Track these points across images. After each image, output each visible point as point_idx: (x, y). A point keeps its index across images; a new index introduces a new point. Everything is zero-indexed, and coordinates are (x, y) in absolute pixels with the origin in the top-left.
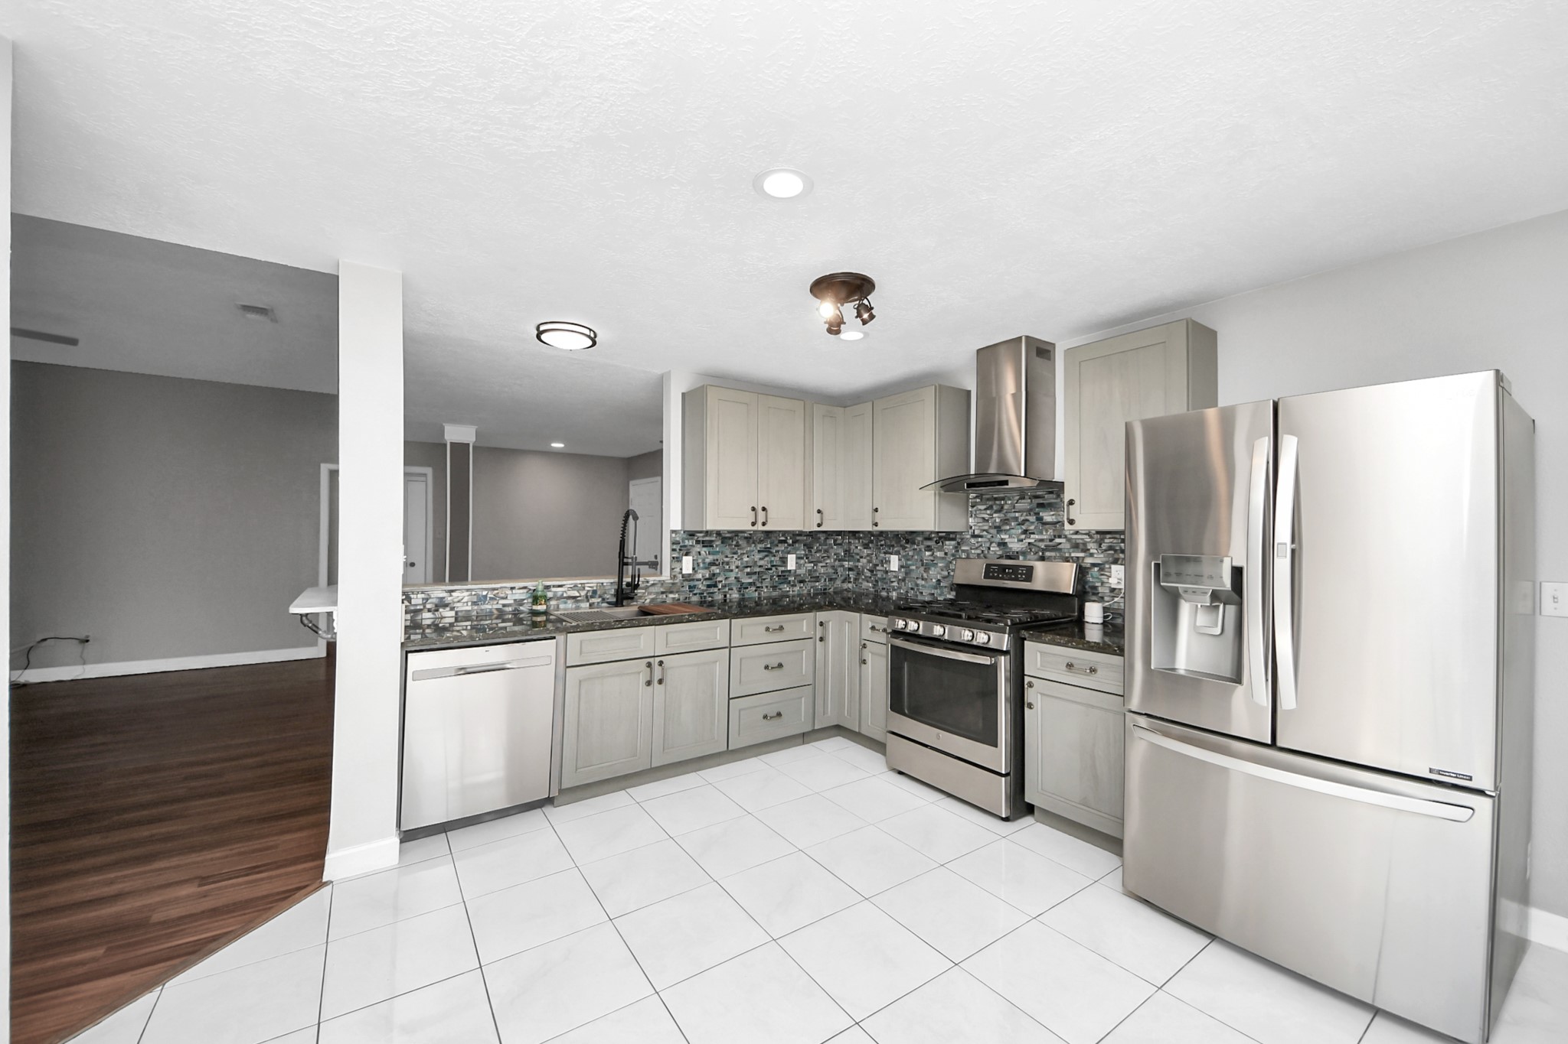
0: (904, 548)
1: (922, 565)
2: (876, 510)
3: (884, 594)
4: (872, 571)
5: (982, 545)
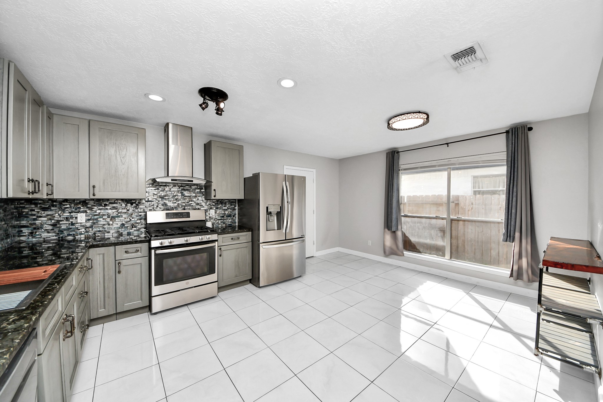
0: (91, 209)
1: (108, 217)
2: (94, 187)
3: (70, 238)
4: (54, 225)
5: (153, 205)
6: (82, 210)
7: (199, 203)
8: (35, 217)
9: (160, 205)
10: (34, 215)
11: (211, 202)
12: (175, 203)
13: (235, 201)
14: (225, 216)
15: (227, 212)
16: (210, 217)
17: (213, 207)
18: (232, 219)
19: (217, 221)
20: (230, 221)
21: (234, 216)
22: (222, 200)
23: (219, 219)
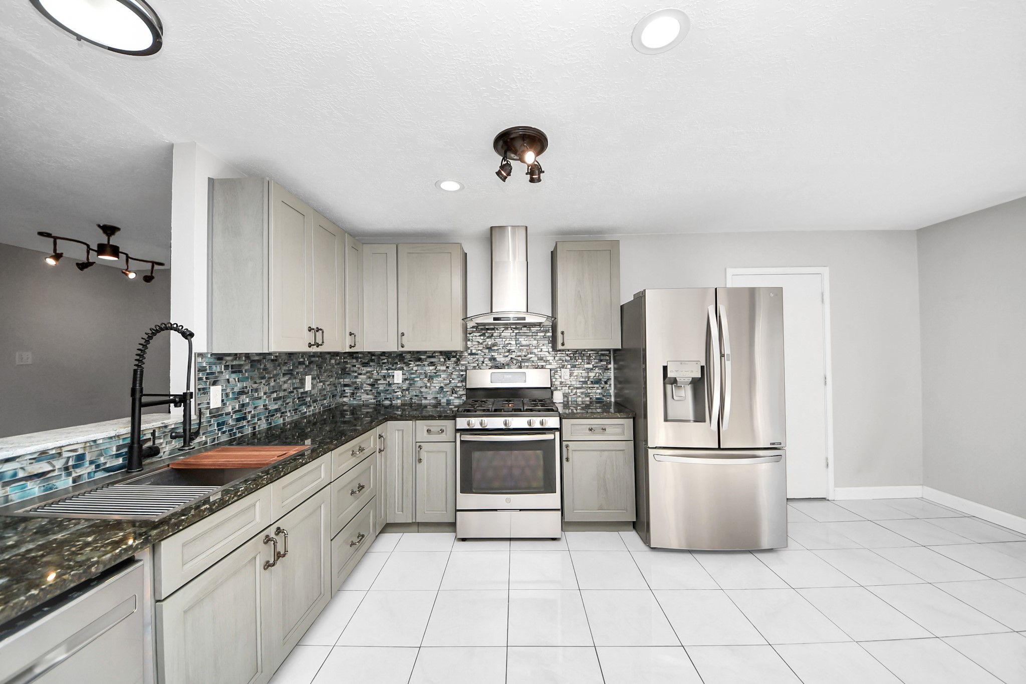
0: (408, 365)
1: (426, 377)
2: (403, 334)
3: (387, 403)
4: (372, 385)
5: (477, 360)
6: (399, 366)
7: (543, 356)
8: (356, 374)
9: (487, 359)
10: (356, 372)
11: (563, 355)
12: (507, 356)
13: (608, 352)
14: (589, 382)
15: (592, 375)
16: (561, 383)
17: (566, 363)
18: (603, 388)
19: (575, 391)
20: (599, 391)
21: (606, 383)
22: (584, 350)
23: (578, 386)
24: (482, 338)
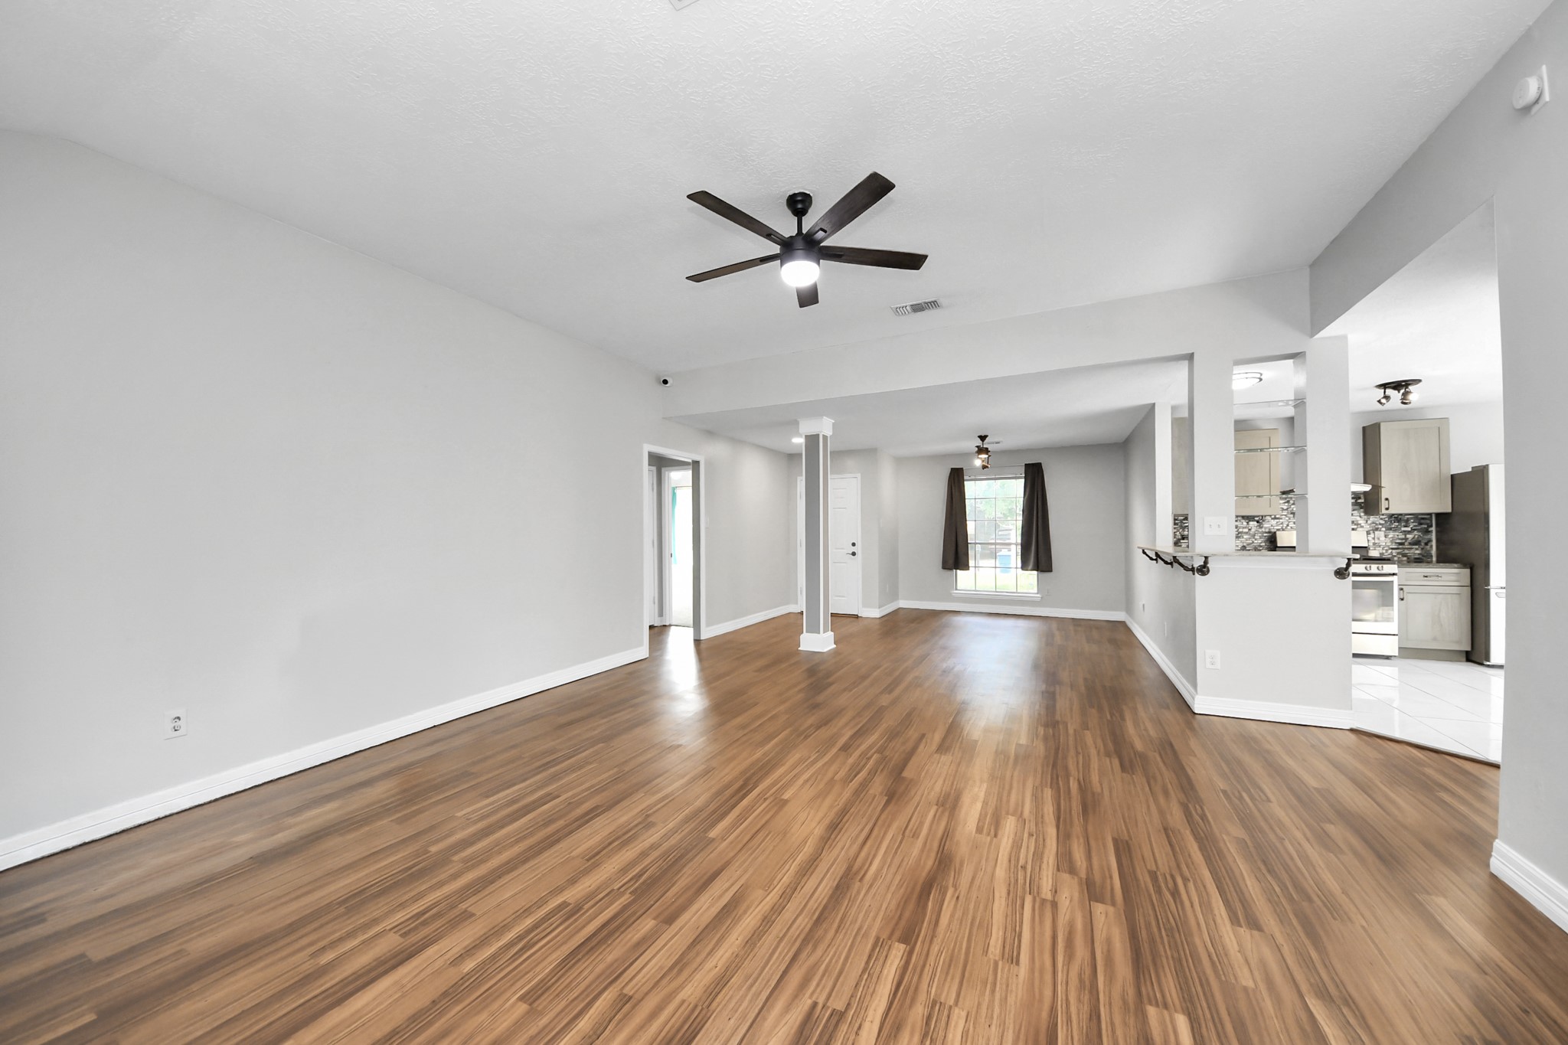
5: (1282, 524)
7: (1354, 520)
9: (1291, 523)
11: (1378, 519)
13: (1428, 516)
14: (1406, 544)
15: (1410, 536)
16: (1374, 544)
17: (1380, 526)
18: (1422, 549)
19: (1390, 551)
20: (1418, 552)
21: (1426, 544)
22: (1401, 515)
23: (1394, 547)
24: (1286, 504)
